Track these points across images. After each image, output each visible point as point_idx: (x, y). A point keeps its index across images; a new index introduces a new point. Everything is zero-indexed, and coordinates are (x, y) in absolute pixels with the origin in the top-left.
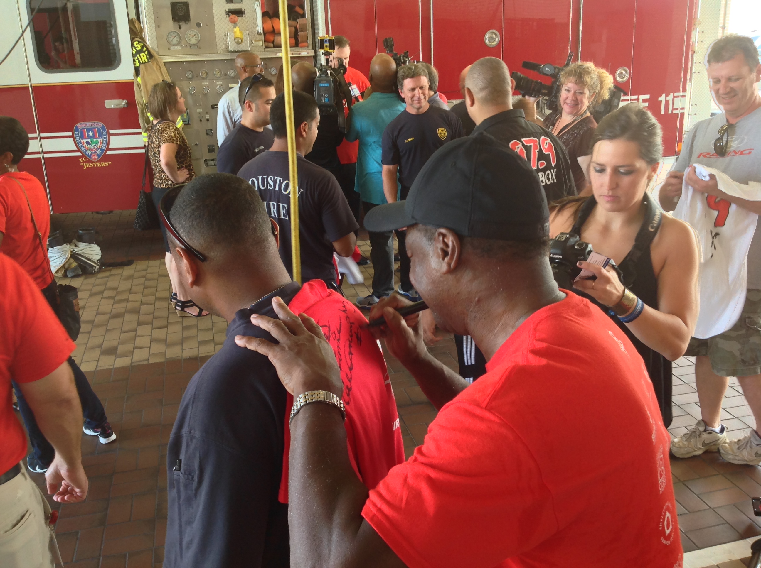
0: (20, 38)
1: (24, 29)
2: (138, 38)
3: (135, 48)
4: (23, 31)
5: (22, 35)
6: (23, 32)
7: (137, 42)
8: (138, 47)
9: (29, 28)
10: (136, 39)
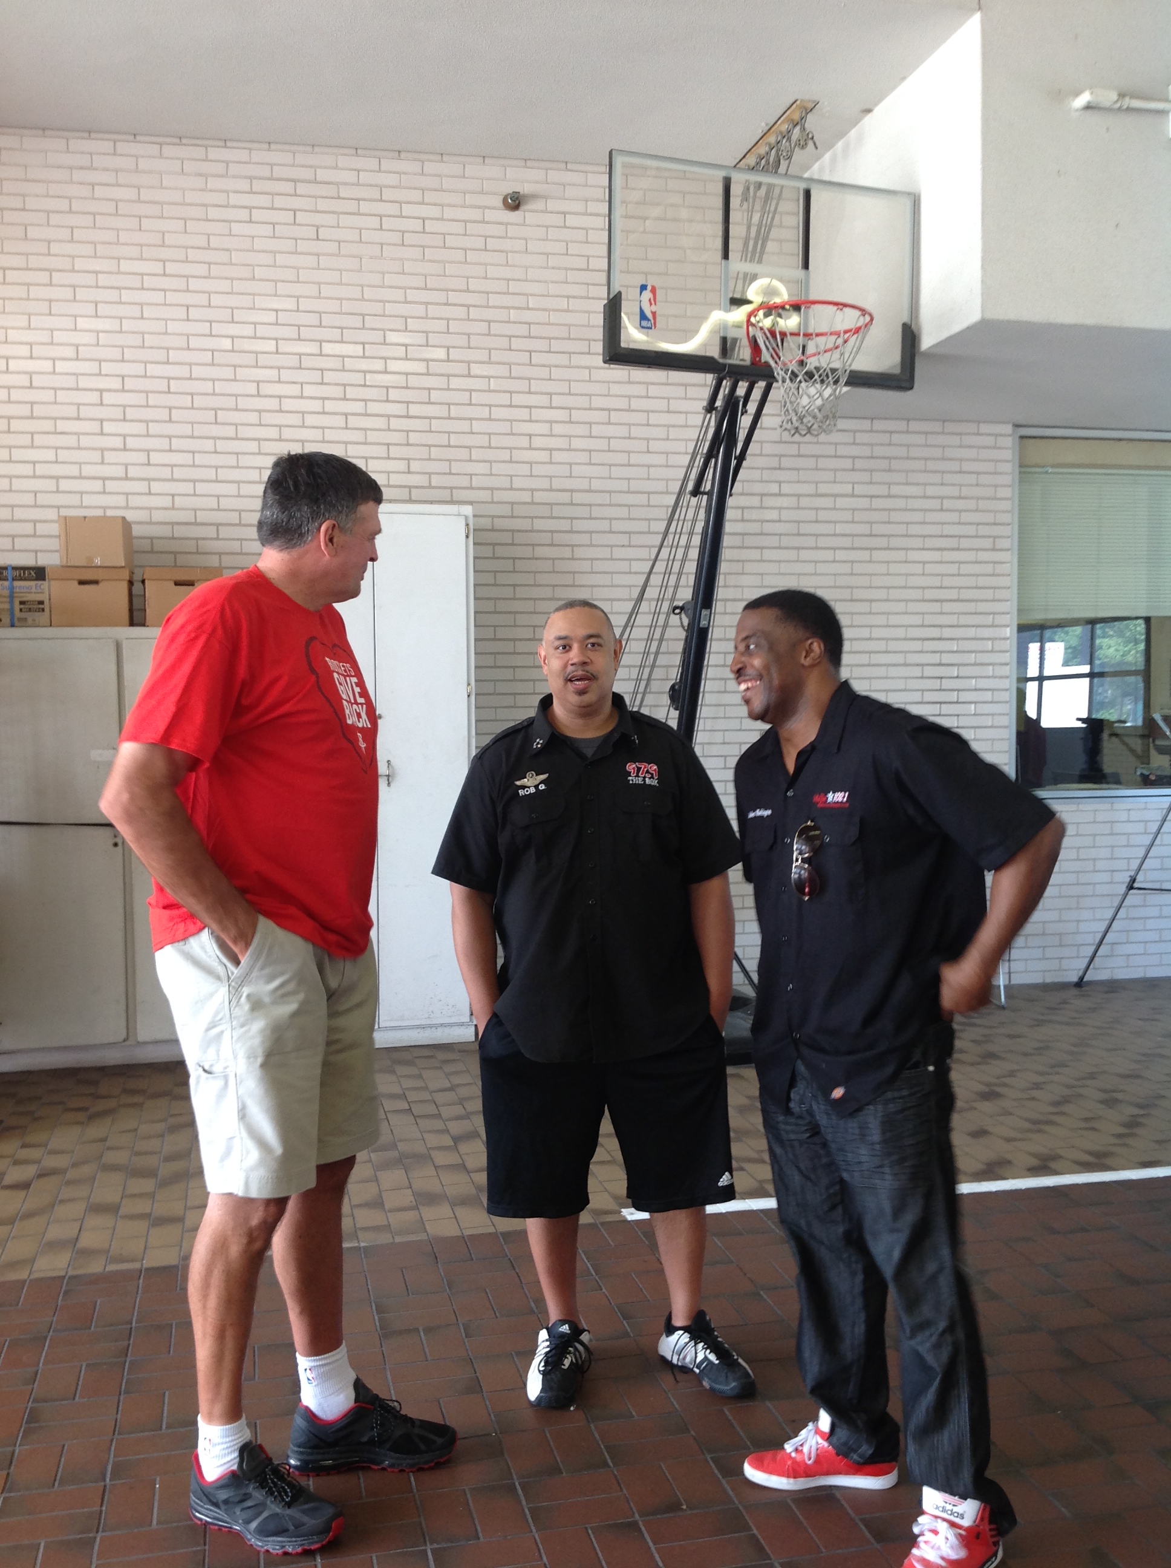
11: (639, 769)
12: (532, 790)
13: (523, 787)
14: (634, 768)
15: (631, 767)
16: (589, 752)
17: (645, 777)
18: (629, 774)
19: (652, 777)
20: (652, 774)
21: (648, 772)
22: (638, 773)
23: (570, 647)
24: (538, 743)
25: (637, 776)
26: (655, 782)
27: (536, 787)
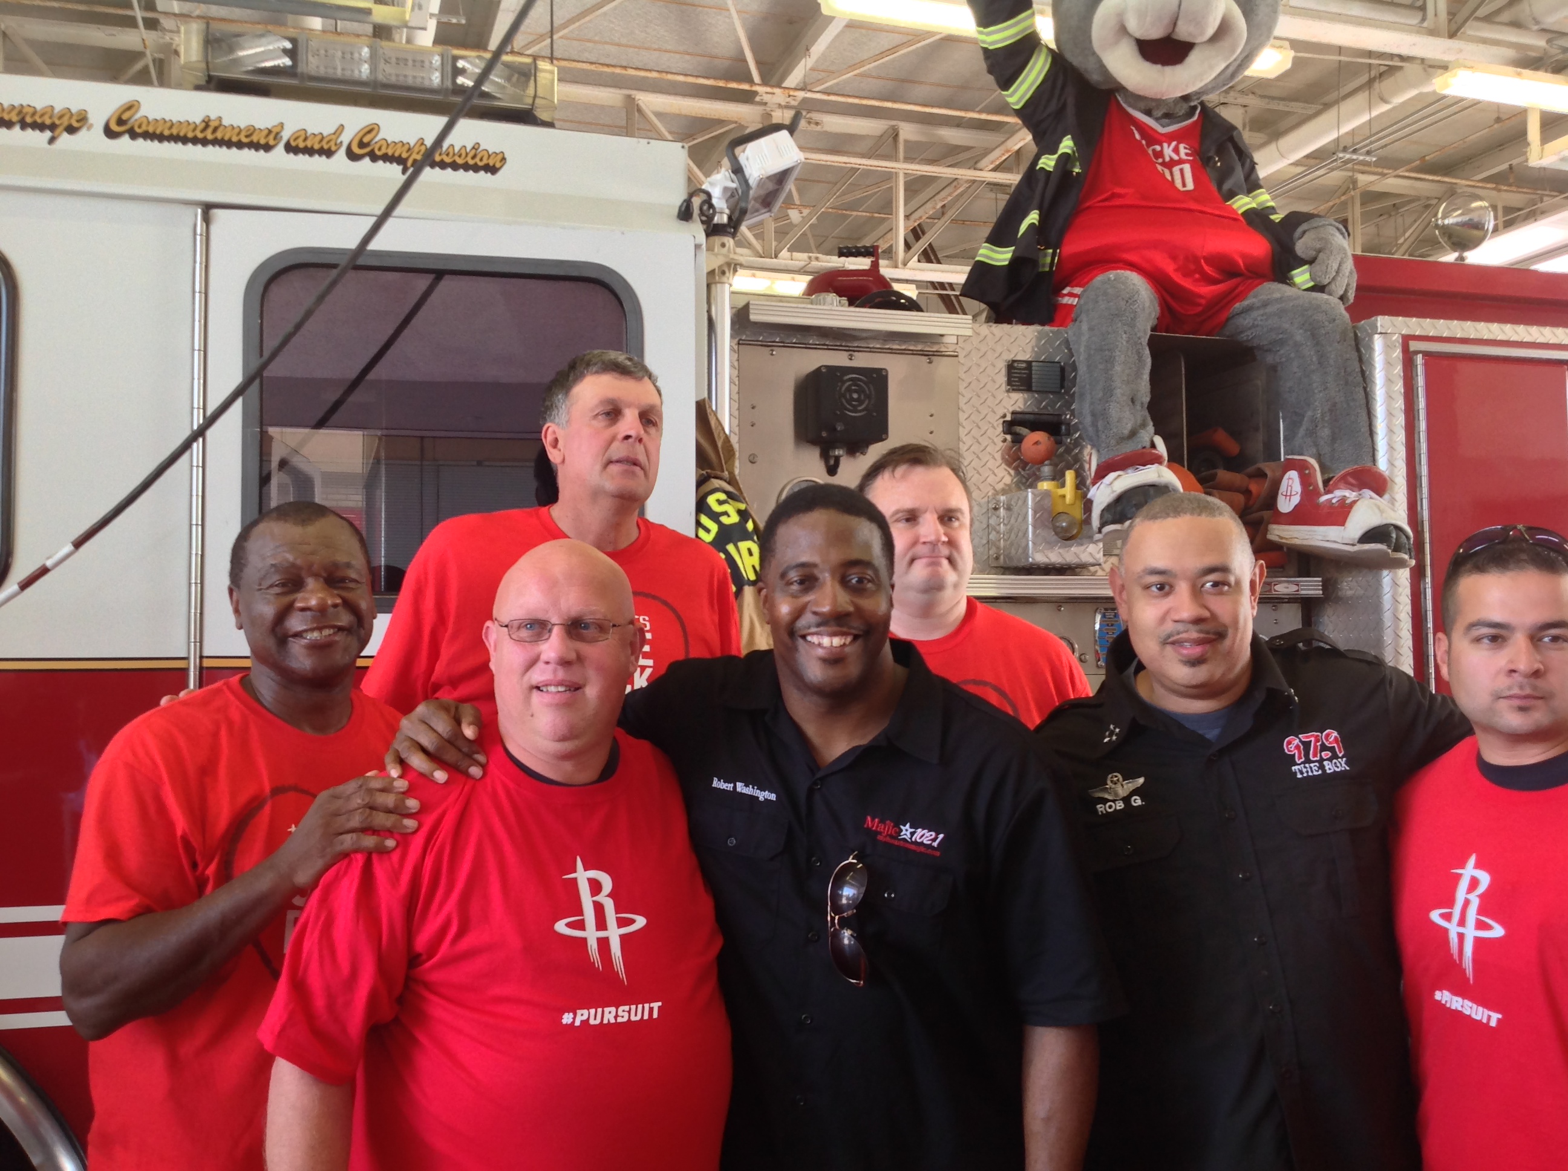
0: (186, 446)
1: (212, 407)
2: (720, 478)
3: (715, 517)
4: (209, 412)
5: (200, 433)
6: (210, 421)
7: (722, 496)
8: (726, 513)
9: (238, 406)
10: (716, 483)
11: (1307, 745)
12: (1120, 805)
13: (1105, 801)
14: (1297, 747)
15: (1292, 745)
16: (1212, 734)
17: (1321, 761)
18: (1291, 760)
19: (1335, 756)
20: (1332, 749)
21: (1324, 748)
22: (1307, 755)
23: (1172, 587)
24: (1112, 733)
25: (1308, 761)
26: (1340, 765)
27: (1126, 800)
